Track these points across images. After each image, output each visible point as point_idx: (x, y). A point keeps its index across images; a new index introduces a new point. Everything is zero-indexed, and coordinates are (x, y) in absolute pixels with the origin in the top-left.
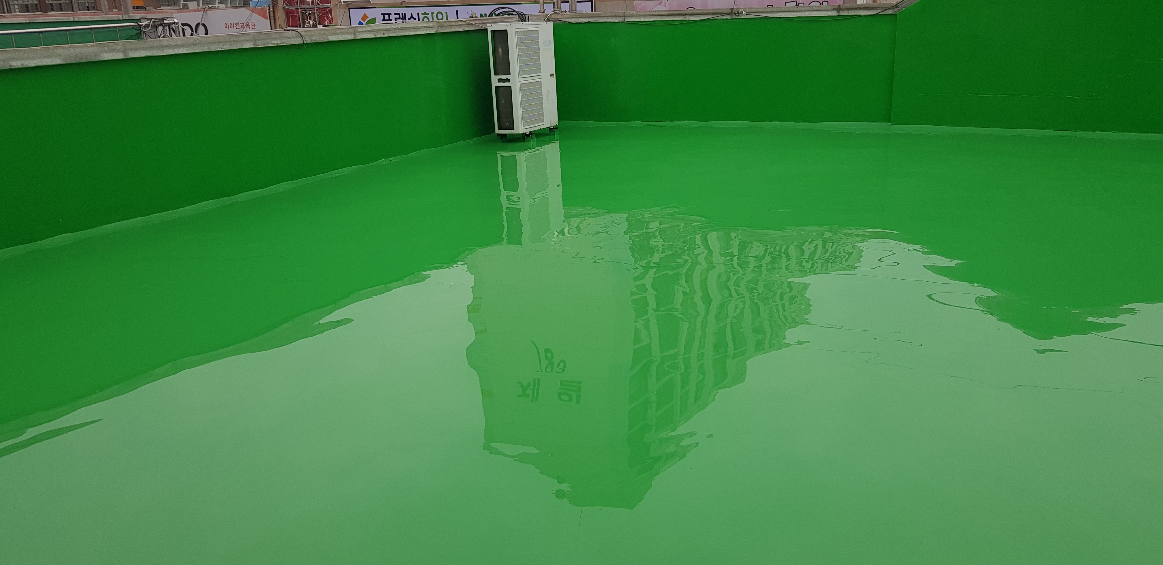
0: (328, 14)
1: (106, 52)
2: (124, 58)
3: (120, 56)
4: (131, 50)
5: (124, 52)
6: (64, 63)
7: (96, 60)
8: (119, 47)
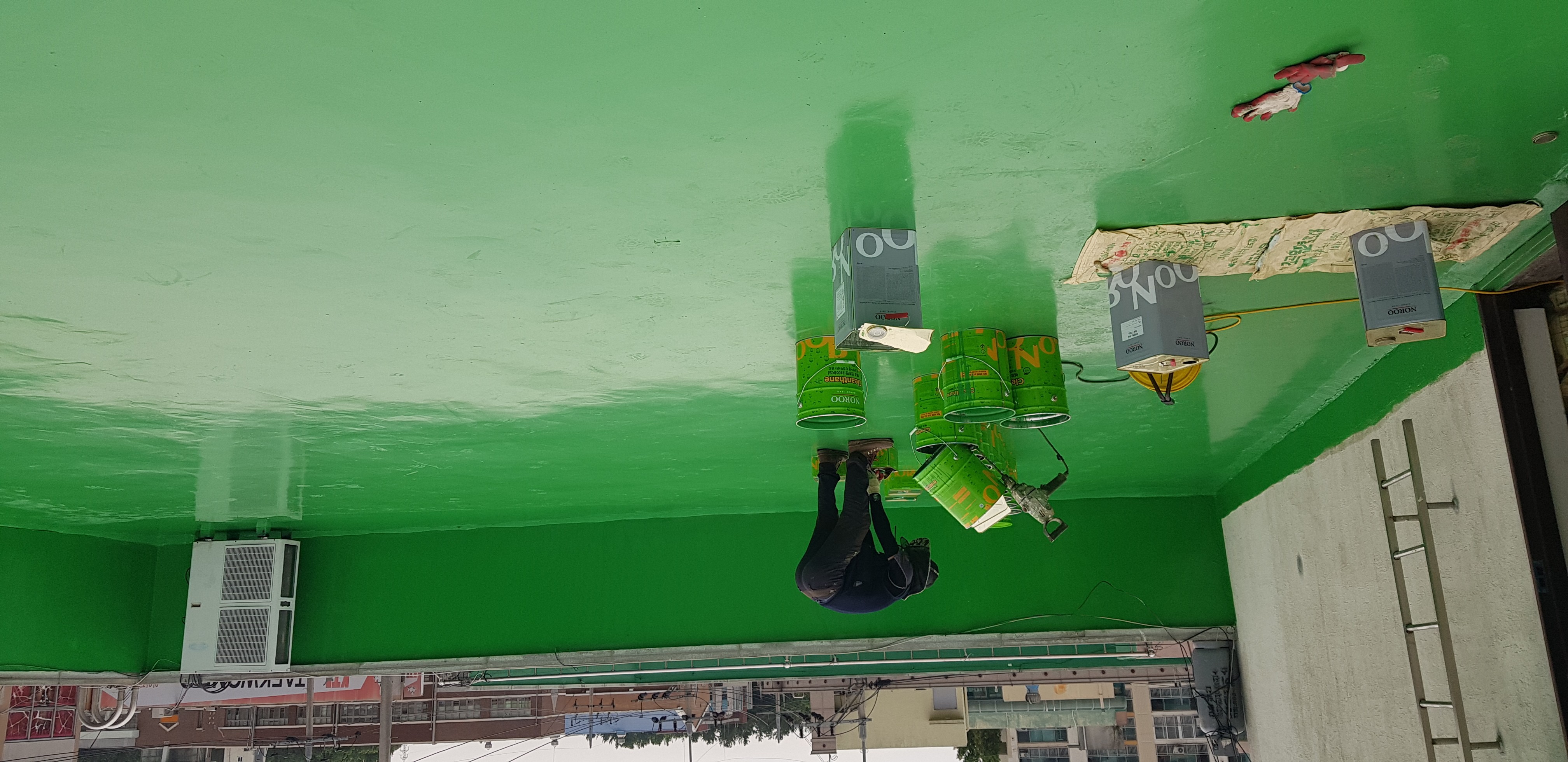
0: (17, 698)
1: (756, 650)
2: (741, 644)
3: (744, 646)
4: (734, 651)
5: (740, 649)
6: (790, 642)
7: (764, 644)
8: (745, 653)
